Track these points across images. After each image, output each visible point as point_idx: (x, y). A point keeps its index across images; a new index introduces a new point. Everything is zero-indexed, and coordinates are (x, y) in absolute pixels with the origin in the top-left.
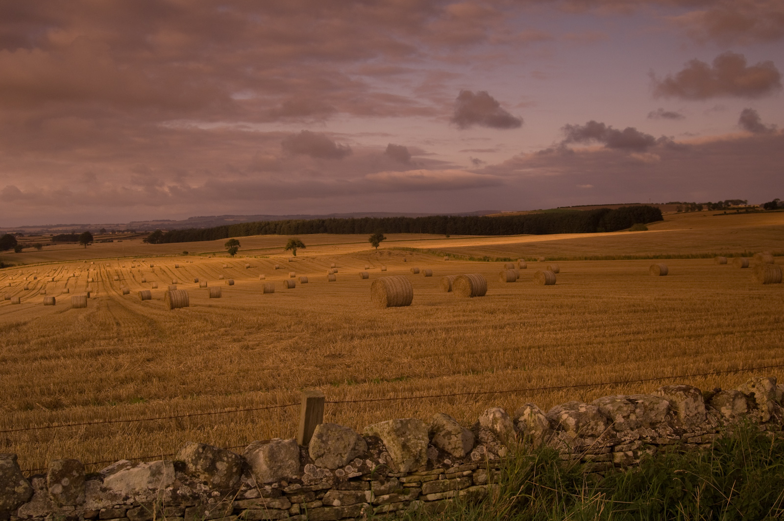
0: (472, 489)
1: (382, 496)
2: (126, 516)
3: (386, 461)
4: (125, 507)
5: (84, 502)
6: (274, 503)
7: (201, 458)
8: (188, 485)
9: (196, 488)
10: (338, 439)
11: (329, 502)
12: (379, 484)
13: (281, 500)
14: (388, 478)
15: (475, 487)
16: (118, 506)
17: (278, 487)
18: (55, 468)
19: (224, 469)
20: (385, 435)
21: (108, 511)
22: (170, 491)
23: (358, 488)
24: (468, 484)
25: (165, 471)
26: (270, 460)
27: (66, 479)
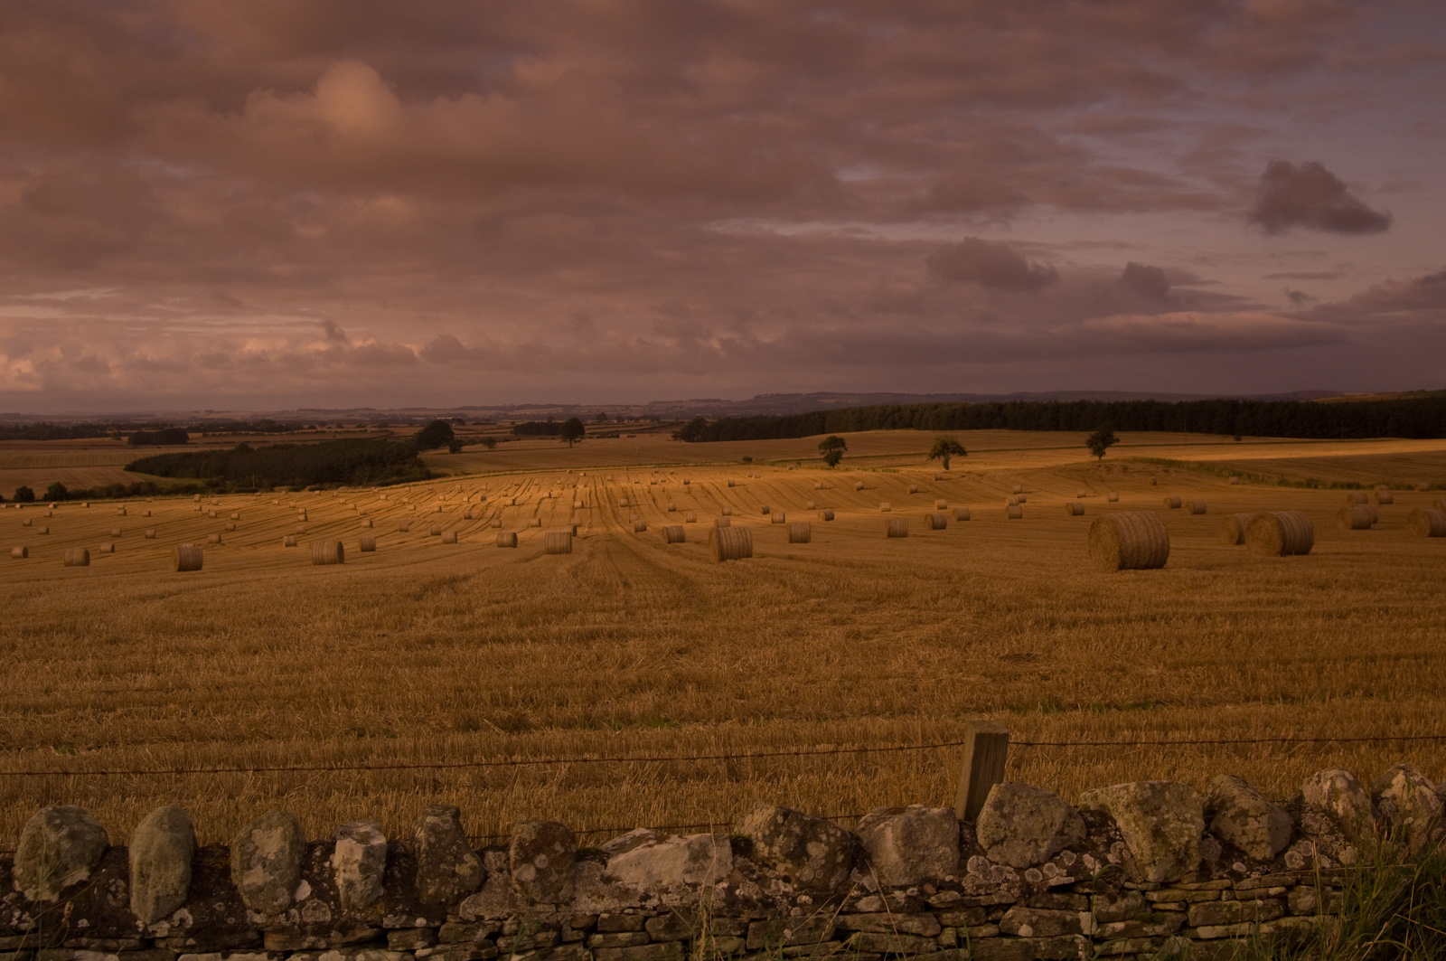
0: (1286, 922)
1: (1111, 925)
2: (644, 929)
3: (1122, 858)
4: (642, 913)
5: (573, 899)
6: (910, 924)
7: (780, 833)
8: (756, 881)
9: (770, 888)
10: (1031, 812)
11: (1011, 928)
12: (1106, 902)
13: (923, 919)
14: (1124, 892)
15: (1290, 919)
16: (631, 911)
17: (917, 895)
18: (525, 835)
19: (821, 856)
20: (1120, 810)
21: (613, 918)
22: (724, 889)
23: (1067, 906)
24: (1277, 913)
25: (714, 852)
26: (905, 845)
27: (543, 857)
